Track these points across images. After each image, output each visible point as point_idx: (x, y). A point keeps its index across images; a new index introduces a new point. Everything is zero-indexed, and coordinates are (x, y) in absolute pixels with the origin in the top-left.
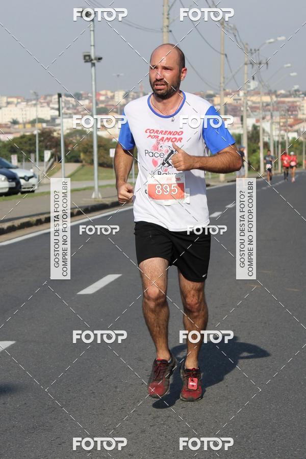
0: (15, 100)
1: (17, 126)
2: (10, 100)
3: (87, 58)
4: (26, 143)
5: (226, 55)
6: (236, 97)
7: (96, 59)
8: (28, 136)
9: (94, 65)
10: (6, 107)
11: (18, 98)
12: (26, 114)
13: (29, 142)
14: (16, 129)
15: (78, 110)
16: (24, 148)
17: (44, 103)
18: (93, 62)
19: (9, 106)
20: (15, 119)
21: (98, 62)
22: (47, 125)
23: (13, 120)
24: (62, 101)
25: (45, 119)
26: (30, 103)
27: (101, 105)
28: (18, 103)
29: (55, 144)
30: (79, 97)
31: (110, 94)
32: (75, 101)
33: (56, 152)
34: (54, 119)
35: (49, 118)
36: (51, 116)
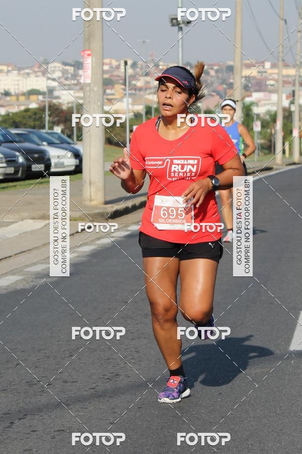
0: (5, 68)
1: (8, 98)
3: (174, 22)
4: (30, 117)
5: (285, 21)
6: (261, 69)
7: (183, 23)
8: (33, 109)
9: (181, 29)
11: (8, 65)
12: (18, 85)
13: (34, 117)
14: (7, 101)
16: (28, 123)
17: (39, 72)
18: (180, 26)
20: (7, 90)
21: (187, 26)
22: (44, 98)
23: (5, 91)
24: (60, 70)
25: (41, 90)
26: (22, 72)
27: (106, 76)
28: (8, 71)
29: (63, 119)
30: (79, 65)
31: (114, 63)
32: (74, 71)
33: (65, 128)
34: (51, 91)
35: (45, 90)
36: (48, 87)
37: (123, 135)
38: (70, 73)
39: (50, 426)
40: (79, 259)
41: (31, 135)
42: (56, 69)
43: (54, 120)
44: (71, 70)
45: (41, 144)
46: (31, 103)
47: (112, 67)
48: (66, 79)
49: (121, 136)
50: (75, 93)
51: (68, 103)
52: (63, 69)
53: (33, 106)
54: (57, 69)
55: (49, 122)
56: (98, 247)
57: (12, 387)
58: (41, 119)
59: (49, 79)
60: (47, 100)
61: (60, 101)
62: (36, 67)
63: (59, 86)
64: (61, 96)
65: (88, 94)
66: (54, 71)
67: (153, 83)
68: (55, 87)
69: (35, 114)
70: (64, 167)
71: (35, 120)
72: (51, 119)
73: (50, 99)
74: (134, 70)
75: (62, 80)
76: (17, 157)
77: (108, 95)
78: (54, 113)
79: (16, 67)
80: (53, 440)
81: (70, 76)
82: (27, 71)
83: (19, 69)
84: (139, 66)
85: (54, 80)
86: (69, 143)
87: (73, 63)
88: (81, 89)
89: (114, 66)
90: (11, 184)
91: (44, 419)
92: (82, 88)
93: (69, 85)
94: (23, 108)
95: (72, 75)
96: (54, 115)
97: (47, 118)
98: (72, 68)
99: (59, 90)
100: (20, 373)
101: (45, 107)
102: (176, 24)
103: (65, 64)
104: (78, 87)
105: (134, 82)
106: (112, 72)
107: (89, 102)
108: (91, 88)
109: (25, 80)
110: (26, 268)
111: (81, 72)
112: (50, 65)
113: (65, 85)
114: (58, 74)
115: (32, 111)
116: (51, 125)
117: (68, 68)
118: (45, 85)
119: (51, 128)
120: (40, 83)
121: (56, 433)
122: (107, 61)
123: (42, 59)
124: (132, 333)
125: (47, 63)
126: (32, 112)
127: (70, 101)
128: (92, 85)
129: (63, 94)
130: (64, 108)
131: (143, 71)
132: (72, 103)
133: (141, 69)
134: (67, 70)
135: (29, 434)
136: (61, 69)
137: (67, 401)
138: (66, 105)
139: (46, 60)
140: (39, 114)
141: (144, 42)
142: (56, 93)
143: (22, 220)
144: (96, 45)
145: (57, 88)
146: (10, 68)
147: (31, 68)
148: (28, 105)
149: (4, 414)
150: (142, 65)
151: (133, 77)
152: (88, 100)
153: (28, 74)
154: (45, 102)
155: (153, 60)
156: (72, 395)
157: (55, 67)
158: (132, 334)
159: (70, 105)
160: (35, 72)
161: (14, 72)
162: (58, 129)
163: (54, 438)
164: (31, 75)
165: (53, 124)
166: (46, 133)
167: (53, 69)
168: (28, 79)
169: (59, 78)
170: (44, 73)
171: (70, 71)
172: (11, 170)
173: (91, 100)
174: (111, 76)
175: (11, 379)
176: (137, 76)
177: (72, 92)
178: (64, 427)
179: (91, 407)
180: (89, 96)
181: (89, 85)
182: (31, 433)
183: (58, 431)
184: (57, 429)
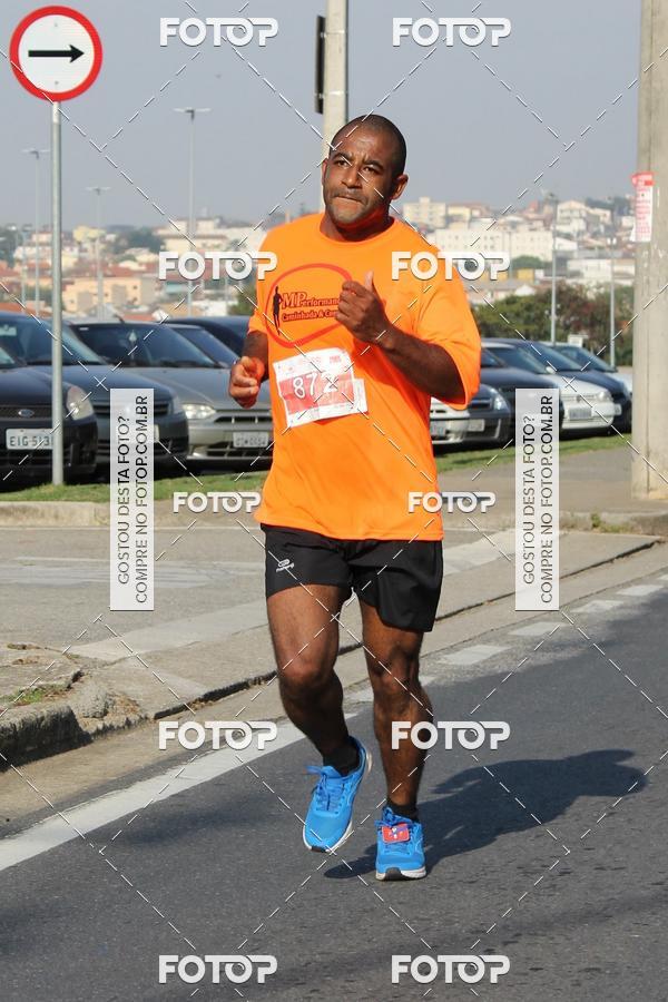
0: (465, 212)
2: (452, 211)
4: (518, 315)
8: (525, 297)
10: (446, 227)
11: (470, 206)
12: (493, 247)
13: (526, 314)
15: (619, 239)
17: (537, 220)
19: (453, 225)
22: (546, 275)
24: (581, 217)
25: (542, 259)
26: (502, 221)
28: (473, 219)
29: (588, 320)
30: (621, 207)
32: (612, 217)
33: (591, 339)
34: (562, 260)
35: (549, 257)
36: (555, 252)
38: (603, 223)
39: (571, 960)
40: (623, 611)
41: (522, 352)
42: (573, 215)
43: (568, 322)
44: (605, 215)
45: (542, 370)
46: (520, 285)
48: (595, 235)
50: (612, 265)
51: (599, 286)
52: (588, 213)
53: (524, 291)
54: (577, 214)
55: (557, 326)
56: (665, 588)
57: (488, 877)
58: (541, 319)
59: (557, 234)
60: (554, 279)
61: (581, 281)
62: (532, 210)
63: (579, 249)
64: (584, 271)
65: (646, 265)
66: (568, 220)
68: (572, 252)
69: (529, 308)
70: (592, 420)
71: (528, 321)
72: (562, 319)
73: (560, 278)
75: (586, 237)
76: (494, 397)
78: (568, 307)
79: (487, 209)
80: (578, 989)
81: (602, 228)
82: (512, 218)
83: (496, 214)
85: (568, 237)
86: (602, 370)
87: (608, 203)
88: (627, 256)
90: (478, 454)
91: (557, 944)
92: (629, 253)
93: (600, 248)
94: (502, 296)
95: (607, 228)
96: (569, 312)
97: (554, 317)
98: (608, 213)
99: (578, 259)
100: (505, 847)
101: (549, 292)
103: (593, 204)
104: (619, 253)
107: (648, 282)
108: (653, 253)
109: (507, 236)
110: (513, 629)
111: (626, 221)
112: (560, 207)
113: (592, 249)
114: (577, 225)
115: (523, 301)
116: (561, 331)
117: (598, 211)
118: (550, 247)
119: (562, 338)
120: (540, 245)
121: (583, 975)
123: (544, 192)
125: (557, 202)
126: (522, 304)
127: (602, 281)
128: (655, 246)
129: (586, 268)
130: (591, 295)
132: (607, 285)
134: (598, 217)
135: (526, 974)
136: (584, 214)
137: (605, 909)
138: (595, 290)
139: (552, 195)
140: (537, 308)
142: (572, 266)
143: (504, 530)
144: (664, 162)
145: (576, 255)
146: (476, 213)
147: (520, 212)
148: (514, 290)
149: (472, 933)
152: (645, 278)
153: (514, 225)
154: (549, 282)
156: (616, 897)
157: (571, 211)
159: (602, 290)
160: (530, 221)
161: (484, 220)
162: (576, 341)
163: (579, 985)
164: (521, 228)
165: (566, 329)
166: (553, 348)
167: (566, 214)
168: (514, 236)
169: (580, 233)
170: (548, 222)
171: (602, 219)
172: (479, 425)
173: (651, 279)
175: (486, 860)
177: (604, 264)
178: (599, 962)
179: (655, 922)
180: (648, 269)
181: (648, 246)
182: (531, 973)
183: (588, 970)
184: (585, 966)
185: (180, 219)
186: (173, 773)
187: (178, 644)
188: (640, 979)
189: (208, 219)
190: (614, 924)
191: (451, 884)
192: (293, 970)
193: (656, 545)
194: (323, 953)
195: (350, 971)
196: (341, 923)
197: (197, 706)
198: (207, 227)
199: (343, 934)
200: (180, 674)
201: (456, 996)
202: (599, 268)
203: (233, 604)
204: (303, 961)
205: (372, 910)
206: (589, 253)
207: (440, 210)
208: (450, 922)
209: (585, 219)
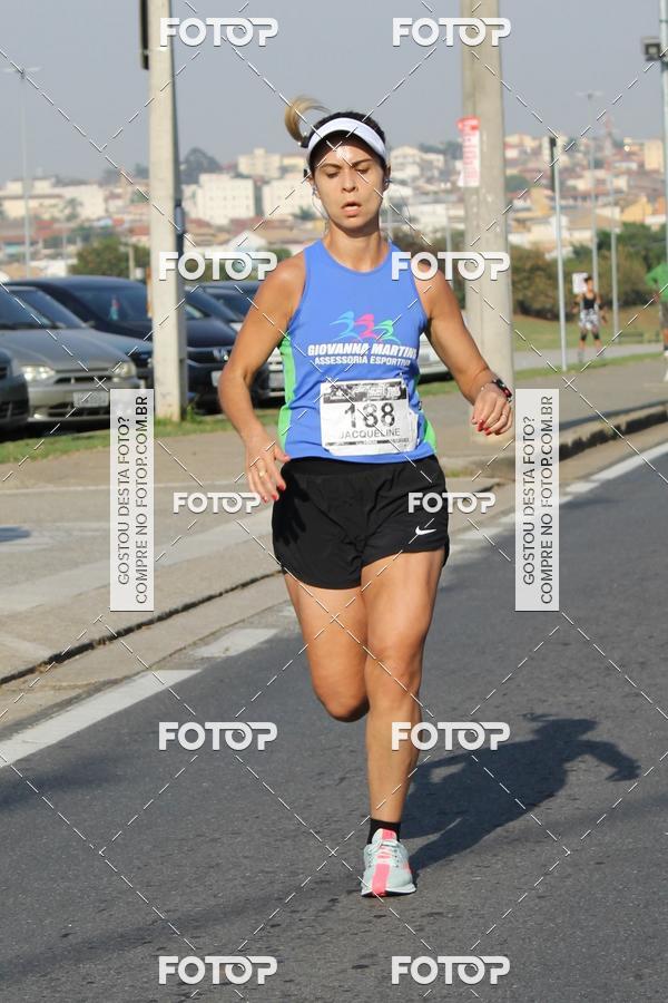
0: (299, 162)
1: (309, 225)
2: (288, 161)
9: (666, 66)
10: (281, 178)
14: (305, 231)
15: (454, 183)
18: (665, 59)
19: (289, 176)
20: (305, 207)
23: (301, 209)
24: (414, 163)
27: (511, 172)
30: (454, 151)
31: (529, 143)
32: (446, 161)
34: (397, 207)
37: (550, 293)
38: (438, 168)
39: (414, 906)
40: (466, 556)
42: (407, 161)
44: (438, 160)
47: (525, 153)
48: (430, 180)
49: (547, 296)
50: (448, 209)
51: (435, 231)
52: (422, 160)
54: (411, 160)
56: (506, 530)
57: (333, 826)
60: (389, 226)
61: (415, 227)
63: (415, 195)
64: (418, 216)
65: (475, 210)
66: (402, 167)
67: (612, 182)
68: (407, 198)
70: (430, 365)
73: (396, 224)
74: (571, 157)
75: (421, 183)
77: (518, 211)
80: (422, 934)
81: (436, 173)
84: (582, 148)
85: (403, 183)
87: (441, 147)
88: (461, 200)
89: (529, 150)
92: (461, 196)
93: (436, 193)
95: (441, 173)
98: (441, 157)
99: (413, 205)
100: (349, 797)
102: (656, 56)
103: (426, 149)
104: (454, 197)
105: (571, 182)
106: (525, 162)
107: (478, 226)
108: (481, 198)
111: (459, 165)
112: (394, 155)
113: (426, 194)
114: (411, 171)
117: (432, 157)
121: (425, 920)
122: (513, 139)
124: (580, 707)
127: (438, 226)
128: (484, 191)
129: (422, 213)
130: (427, 240)
131: (591, 158)
132: (443, 229)
133: (586, 153)
134: (430, 162)
135: (370, 922)
136: (418, 160)
138: (431, 235)
141: (590, 96)
142: (409, 211)
144: (489, 105)
145: (410, 201)
149: (316, 883)
150: (587, 146)
151: (570, 171)
152: (475, 223)
155: (610, 134)
157: (405, 157)
158: (579, 710)
159: (439, 235)
163: (424, 929)
167: (400, 160)
169: (415, 179)
171: (436, 164)
173: (481, 223)
174: (521, 171)
175: (329, 810)
176: (578, 169)
177: (440, 209)
178: (441, 906)
179: (496, 863)
180: (477, 214)
181: (476, 191)
182: (375, 919)
183: (431, 915)
184: (429, 910)
185: (16, 180)
186: (18, 738)
187: (22, 608)
188: (481, 921)
189: (44, 178)
190: (455, 868)
191: (295, 836)
192: (140, 929)
193: (496, 488)
194: (168, 911)
195: (196, 928)
196: (186, 880)
197: (42, 669)
198: (43, 187)
199: (188, 890)
200: (23, 637)
201: (301, 946)
202: (434, 213)
203: (76, 565)
204: (149, 919)
205: (218, 865)
206: (424, 198)
207: (275, 161)
208: (294, 874)
209: (419, 165)
